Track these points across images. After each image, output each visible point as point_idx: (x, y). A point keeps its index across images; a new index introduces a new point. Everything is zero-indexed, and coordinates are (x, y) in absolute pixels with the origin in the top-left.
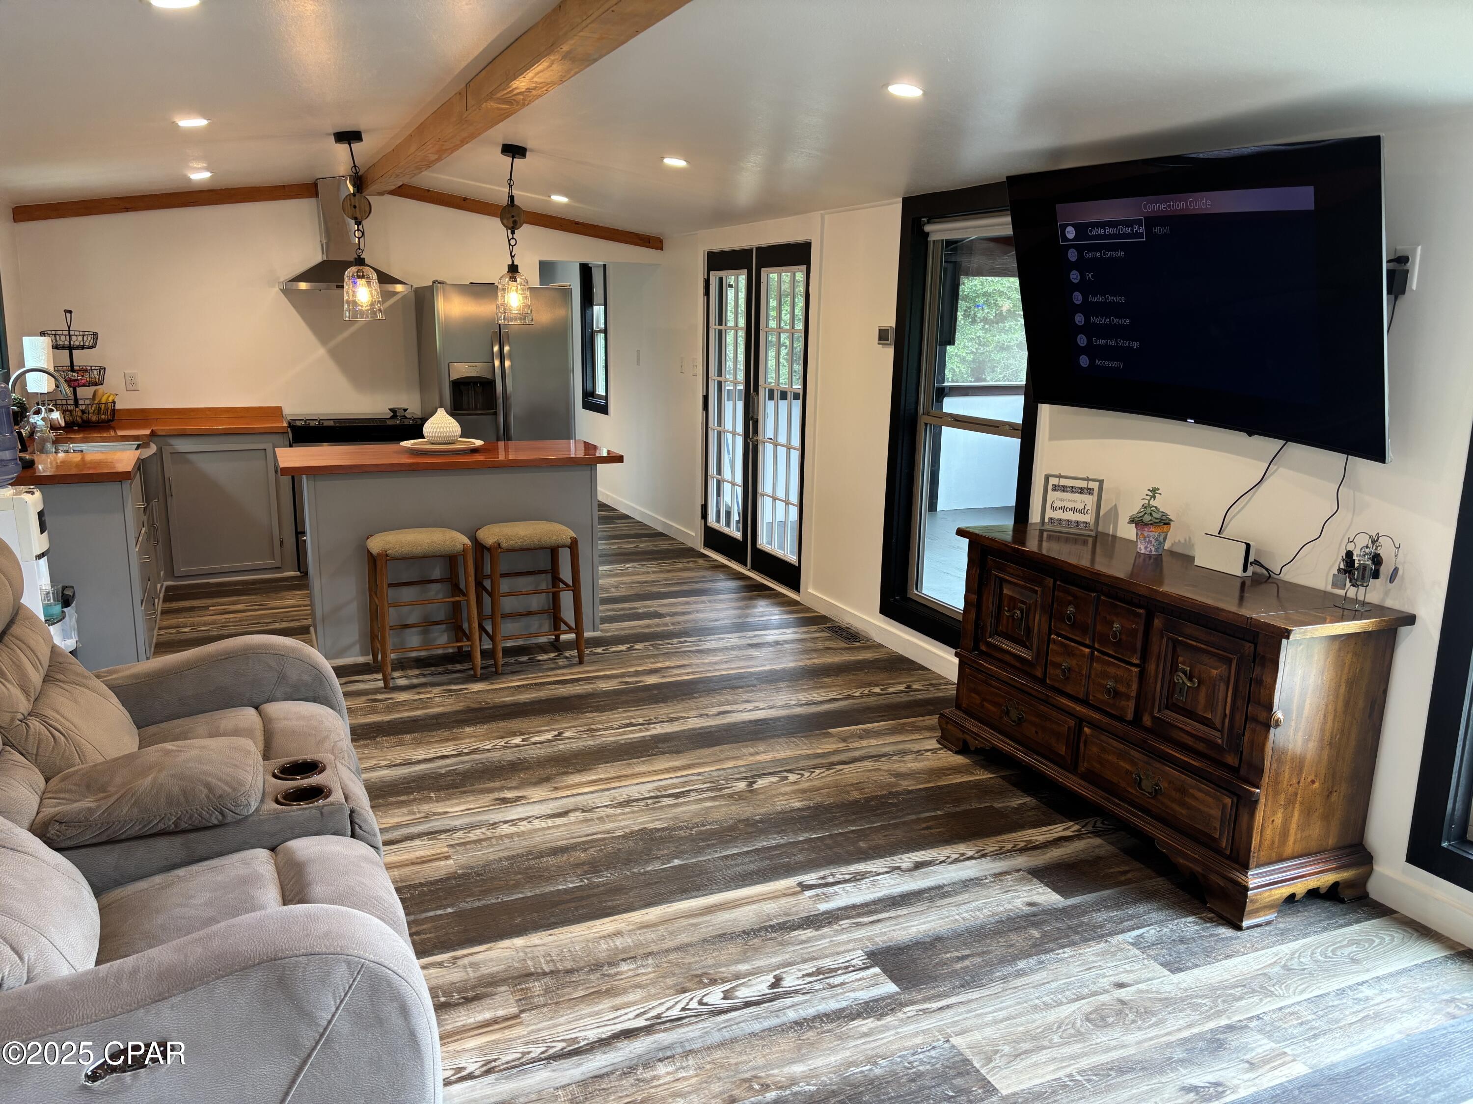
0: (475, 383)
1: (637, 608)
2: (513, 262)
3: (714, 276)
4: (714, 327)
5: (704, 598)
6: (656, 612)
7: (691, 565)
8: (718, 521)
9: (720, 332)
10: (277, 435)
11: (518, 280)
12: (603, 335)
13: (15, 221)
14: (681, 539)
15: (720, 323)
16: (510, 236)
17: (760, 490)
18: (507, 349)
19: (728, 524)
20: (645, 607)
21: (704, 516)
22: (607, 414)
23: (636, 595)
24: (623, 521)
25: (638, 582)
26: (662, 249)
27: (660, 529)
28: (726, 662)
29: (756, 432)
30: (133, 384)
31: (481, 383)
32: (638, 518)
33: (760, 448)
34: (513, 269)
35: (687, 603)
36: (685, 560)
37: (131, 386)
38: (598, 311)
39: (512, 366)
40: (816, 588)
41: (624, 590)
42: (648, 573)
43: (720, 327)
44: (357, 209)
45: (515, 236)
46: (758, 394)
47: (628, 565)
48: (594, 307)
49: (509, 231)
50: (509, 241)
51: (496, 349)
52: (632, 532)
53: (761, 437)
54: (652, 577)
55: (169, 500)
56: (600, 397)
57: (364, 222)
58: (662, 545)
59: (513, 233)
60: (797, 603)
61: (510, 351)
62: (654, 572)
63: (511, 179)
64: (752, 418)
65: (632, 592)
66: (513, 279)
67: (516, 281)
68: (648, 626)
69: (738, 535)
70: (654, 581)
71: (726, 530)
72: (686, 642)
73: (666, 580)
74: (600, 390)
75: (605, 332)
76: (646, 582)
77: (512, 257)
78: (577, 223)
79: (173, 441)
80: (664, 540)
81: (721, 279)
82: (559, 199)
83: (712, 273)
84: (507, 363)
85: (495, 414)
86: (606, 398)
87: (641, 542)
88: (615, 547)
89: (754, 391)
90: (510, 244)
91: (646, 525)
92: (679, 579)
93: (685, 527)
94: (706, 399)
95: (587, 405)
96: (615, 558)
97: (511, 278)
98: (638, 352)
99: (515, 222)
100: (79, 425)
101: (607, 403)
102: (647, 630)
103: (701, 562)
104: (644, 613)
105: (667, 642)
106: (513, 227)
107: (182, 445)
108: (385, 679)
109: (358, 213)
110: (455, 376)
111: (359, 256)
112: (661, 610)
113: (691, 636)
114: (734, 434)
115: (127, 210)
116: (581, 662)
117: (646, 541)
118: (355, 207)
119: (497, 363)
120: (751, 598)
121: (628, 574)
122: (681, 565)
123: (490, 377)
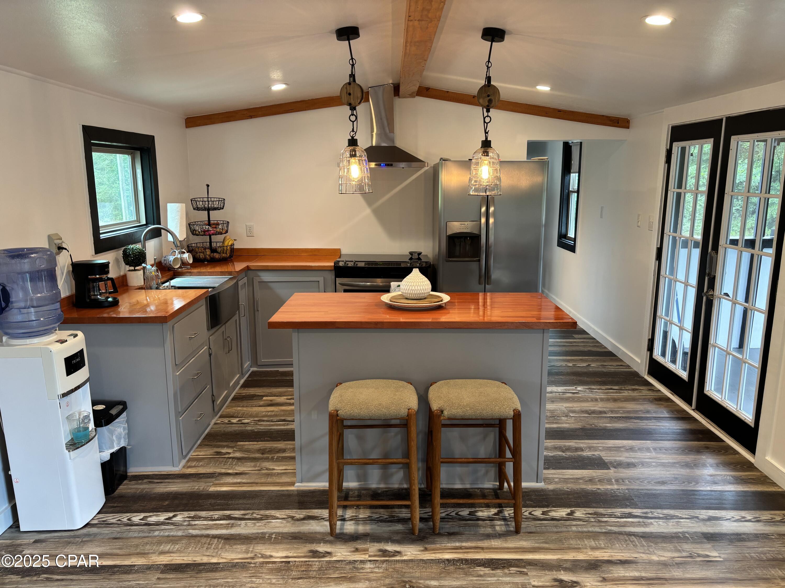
0: (466, 237)
1: (582, 450)
2: (486, 138)
3: (677, 147)
4: (673, 189)
5: (648, 443)
6: (600, 459)
7: (635, 394)
8: (663, 354)
9: (679, 195)
10: (327, 272)
11: (490, 154)
12: (576, 194)
13: (187, 127)
14: (628, 362)
15: (680, 186)
16: (486, 114)
17: (712, 341)
18: (492, 209)
19: (674, 361)
20: (590, 448)
21: (651, 348)
22: (574, 252)
23: (583, 429)
24: (580, 336)
25: (586, 412)
26: (628, 128)
27: (610, 348)
28: (678, 565)
29: (712, 286)
30: (250, 232)
31: (470, 237)
32: (593, 335)
33: (716, 303)
34: (486, 144)
35: (631, 449)
36: (630, 387)
37: (250, 234)
38: (574, 177)
39: (495, 222)
40: (776, 455)
41: (572, 420)
42: (596, 400)
43: (679, 190)
44: (352, 96)
45: (489, 114)
46: (717, 253)
47: (579, 388)
48: (572, 174)
49: (485, 110)
50: (484, 118)
51: (483, 209)
52: (586, 349)
53: (717, 292)
54: (599, 406)
55: (256, 313)
56: (570, 239)
57: (357, 108)
58: (611, 367)
59: (488, 111)
60: (750, 466)
61: (494, 211)
62: (602, 400)
63: (489, 61)
64: (709, 275)
65: (578, 426)
66: (486, 153)
67: (488, 156)
68: (591, 480)
69: (684, 375)
70: (601, 412)
71: (671, 367)
72: (630, 515)
73: (612, 412)
74: (571, 234)
75: (578, 192)
76: (594, 412)
77: (486, 133)
78: (560, 111)
79: (262, 274)
80: (612, 360)
81: (683, 149)
82: (544, 88)
83: (675, 144)
84: (491, 220)
85: (479, 261)
86: (574, 240)
87: (593, 361)
88: (570, 365)
89: (713, 249)
90: (485, 122)
91: (598, 342)
92: (624, 412)
93: (632, 352)
94: (659, 251)
95: (562, 245)
96: (568, 378)
97: (484, 152)
98: (602, 208)
99: (490, 101)
100: (208, 261)
101: (575, 244)
102: (590, 487)
103: (645, 392)
104: (588, 458)
105: (610, 511)
106: (488, 106)
107: (266, 277)
108: (331, 520)
109: (352, 100)
110: (450, 232)
111: (353, 137)
112: (607, 457)
113: (635, 506)
114: (686, 284)
115: (251, 117)
116: (517, 531)
117: (597, 361)
118: (350, 94)
119: (483, 220)
120: (698, 451)
121: (579, 400)
122: (626, 394)
123: (476, 232)
